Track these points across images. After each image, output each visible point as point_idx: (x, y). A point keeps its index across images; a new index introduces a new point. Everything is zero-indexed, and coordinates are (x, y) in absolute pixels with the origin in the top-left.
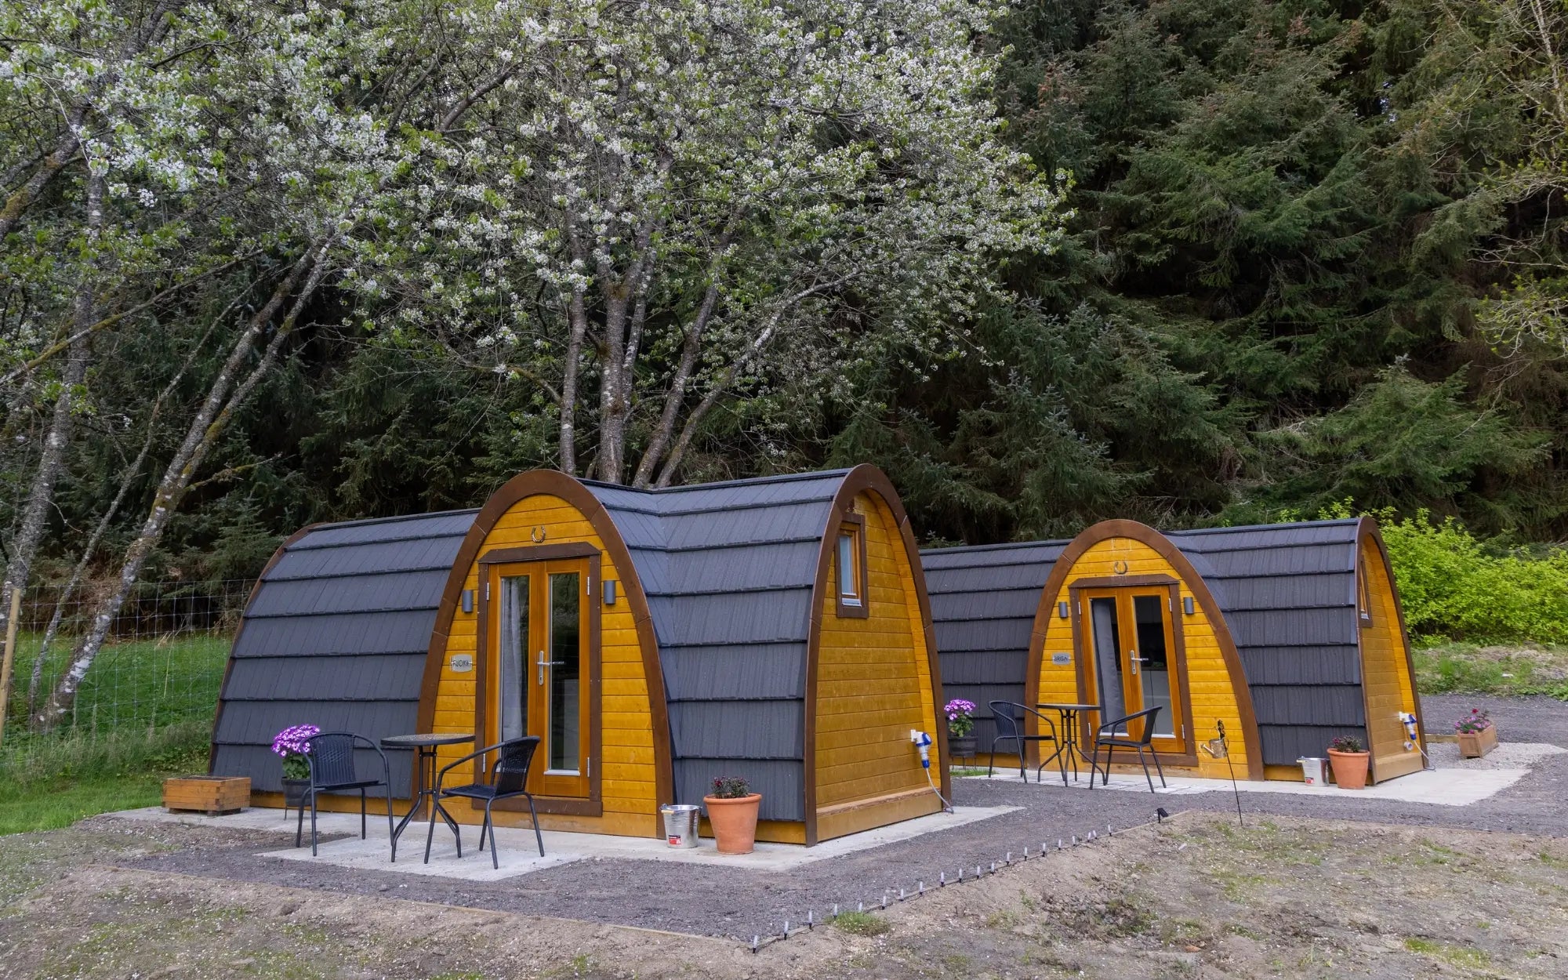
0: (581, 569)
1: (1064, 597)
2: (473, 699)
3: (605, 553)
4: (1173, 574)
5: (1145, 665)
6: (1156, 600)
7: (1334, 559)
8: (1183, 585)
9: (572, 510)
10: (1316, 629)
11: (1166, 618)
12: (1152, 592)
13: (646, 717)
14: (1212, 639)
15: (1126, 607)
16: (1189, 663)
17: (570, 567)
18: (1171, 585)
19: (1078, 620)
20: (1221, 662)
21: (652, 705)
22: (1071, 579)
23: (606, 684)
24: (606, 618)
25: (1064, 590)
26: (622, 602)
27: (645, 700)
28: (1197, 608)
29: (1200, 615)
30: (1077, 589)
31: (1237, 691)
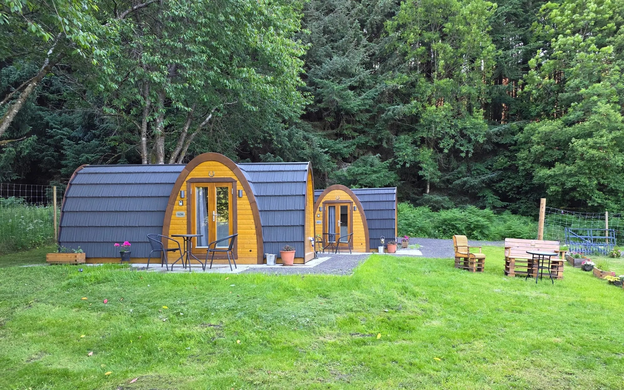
0: (229, 186)
1: (321, 205)
2: (186, 226)
3: (238, 182)
4: (352, 200)
5: (342, 225)
6: (346, 207)
7: (390, 198)
8: (354, 203)
9: (225, 167)
10: (385, 215)
11: (349, 212)
12: (345, 205)
13: (254, 231)
14: (360, 218)
15: (338, 208)
16: (354, 223)
17: (225, 185)
18: (351, 203)
19: (324, 211)
20: (362, 223)
21: (256, 227)
22: (323, 201)
23: (238, 221)
24: (238, 202)
25: (321, 204)
26: (245, 197)
27: (253, 226)
28: (357, 209)
29: (358, 211)
30: (325, 203)
31: (365, 230)
